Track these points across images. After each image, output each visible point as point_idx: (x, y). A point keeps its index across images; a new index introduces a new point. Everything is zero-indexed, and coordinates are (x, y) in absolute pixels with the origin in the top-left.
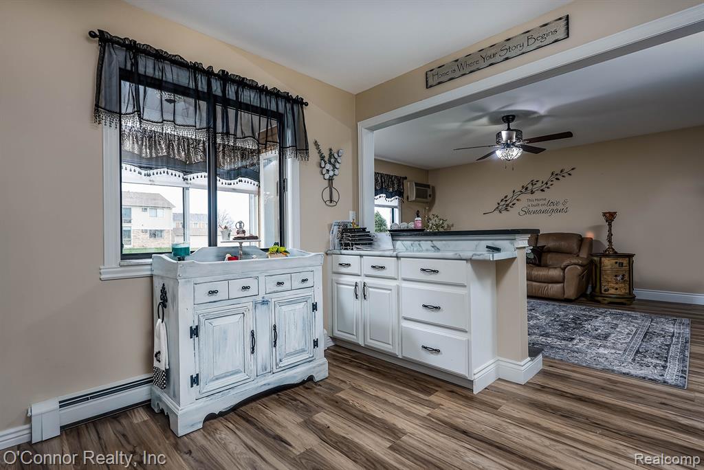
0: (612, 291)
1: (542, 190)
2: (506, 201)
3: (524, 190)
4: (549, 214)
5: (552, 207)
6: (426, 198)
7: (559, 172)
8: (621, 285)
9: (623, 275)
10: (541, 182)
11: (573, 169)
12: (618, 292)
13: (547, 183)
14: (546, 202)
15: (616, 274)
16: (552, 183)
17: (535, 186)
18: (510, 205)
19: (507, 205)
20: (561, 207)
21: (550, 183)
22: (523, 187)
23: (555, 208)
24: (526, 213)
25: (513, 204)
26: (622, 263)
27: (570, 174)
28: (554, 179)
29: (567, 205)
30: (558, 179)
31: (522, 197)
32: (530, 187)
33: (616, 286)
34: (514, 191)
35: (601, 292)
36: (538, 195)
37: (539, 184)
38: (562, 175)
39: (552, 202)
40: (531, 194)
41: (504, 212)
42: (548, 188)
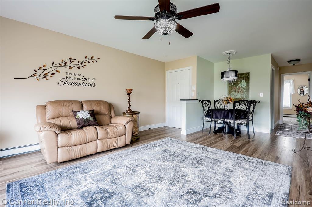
1: (78, 68)
2: (44, 70)
3: (63, 64)
4: (84, 87)
5: (85, 82)
7: (90, 58)
11: (99, 58)
13: (82, 63)
14: (81, 77)
16: (85, 64)
17: (72, 63)
18: (50, 74)
19: (46, 74)
20: (91, 82)
21: (84, 64)
22: (62, 61)
23: (87, 82)
24: (64, 84)
25: (53, 74)
27: (97, 62)
28: (87, 62)
29: (95, 82)
30: (89, 62)
32: (68, 63)
34: (53, 63)
36: (75, 70)
37: (76, 62)
38: (92, 60)
39: (85, 78)
40: (70, 68)
41: (43, 80)
42: (83, 67)
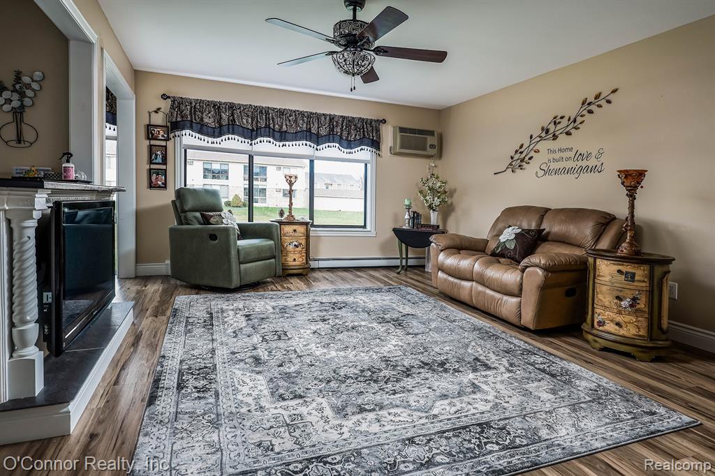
0: (610, 327)
1: (568, 134)
2: (521, 153)
3: (543, 135)
4: (577, 175)
5: (580, 163)
6: (425, 149)
7: (593, 100)
8: (627, 318)
9: (634, 299)
10: (566, 118)
11: (614, 91)
12: (622, 332)
13: (575, 121)
14: (571, 154)
15: (620, 294)
16: (582, 119)
17: (559, 127)
18: (527, 158)
19: (522, 160)
20: (592, 162)
21: (579, 119)
22: (543, 129)
23: (584, 163)
24: (545, 174)
25: (531, 158)
26: (633, 275)
27: (609, 102)
28: (585, 112)
29: (602, 160)
30: (590, 112)
31: (540, 146)
32: (552, 128)
33: (619, 319)
34: (531, 137)
35: (593, 326)
36: (563, 141)
37: (564, 122)
38: (597, 104)
39: (581, 154)
40: (553, 139)
41: (518, 171)
42: (576, 128)
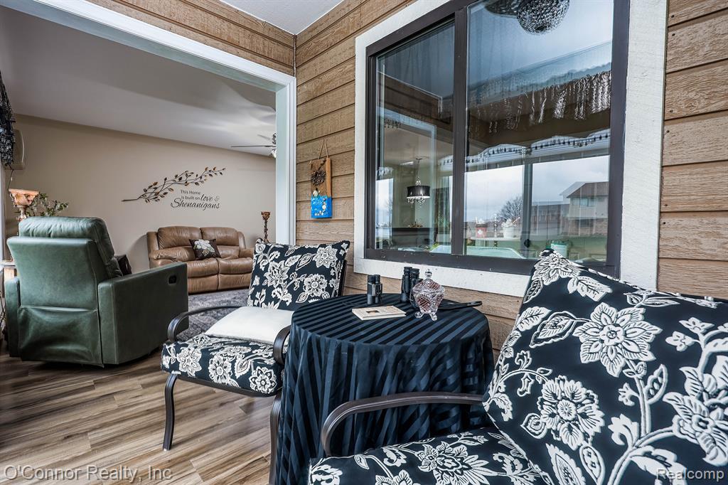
1: (196, 184)
2: (156, 188)
3: (177, 180)
4: (203, 209)
5: (205, 202)
7: (212, 169)
10: (195, 175)
11: (224, 169)
13: (201, 178)
14: (199, 196)
16: (206, 178)
17: (189, 178)
18: (161, 193)
19: (157, 194)
20: (213, 202)
21: (204, 178)
22: (176, 176)
23: (208, 203)
24: (179, 205)
25: (165, 194)
28: (207, 175)
29: (218, 202)
30: (210, 175)
31: (174, 187)
32: (184, 178)
34: (166, 179)
36: (193, 187)
37: (193, 177)
38: (215, 172)
39: (206, 197)
40: (186, 185)
41: (153, 202)
42: (202, 182)
